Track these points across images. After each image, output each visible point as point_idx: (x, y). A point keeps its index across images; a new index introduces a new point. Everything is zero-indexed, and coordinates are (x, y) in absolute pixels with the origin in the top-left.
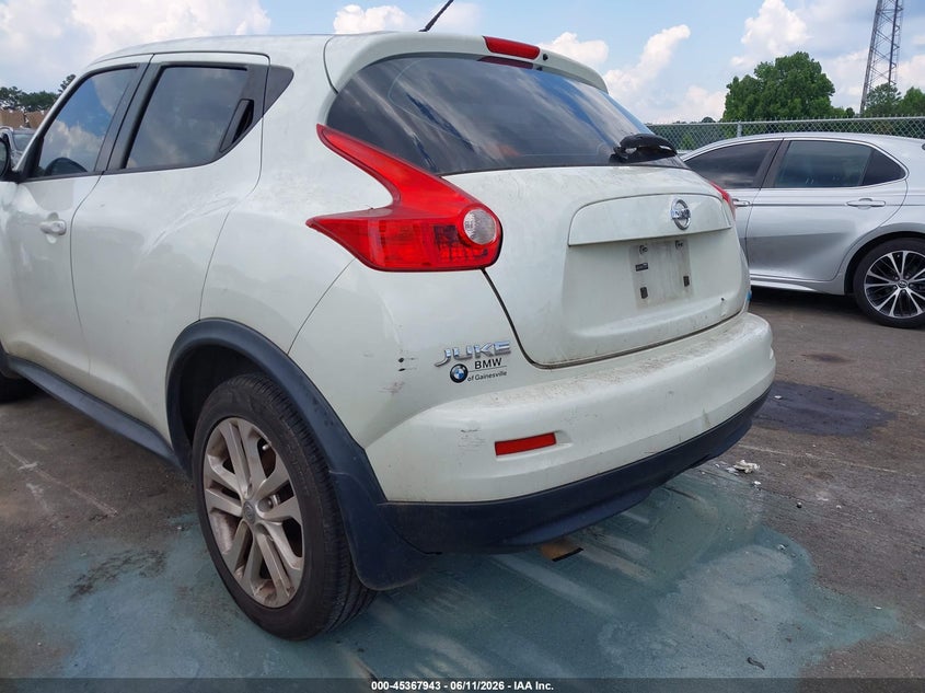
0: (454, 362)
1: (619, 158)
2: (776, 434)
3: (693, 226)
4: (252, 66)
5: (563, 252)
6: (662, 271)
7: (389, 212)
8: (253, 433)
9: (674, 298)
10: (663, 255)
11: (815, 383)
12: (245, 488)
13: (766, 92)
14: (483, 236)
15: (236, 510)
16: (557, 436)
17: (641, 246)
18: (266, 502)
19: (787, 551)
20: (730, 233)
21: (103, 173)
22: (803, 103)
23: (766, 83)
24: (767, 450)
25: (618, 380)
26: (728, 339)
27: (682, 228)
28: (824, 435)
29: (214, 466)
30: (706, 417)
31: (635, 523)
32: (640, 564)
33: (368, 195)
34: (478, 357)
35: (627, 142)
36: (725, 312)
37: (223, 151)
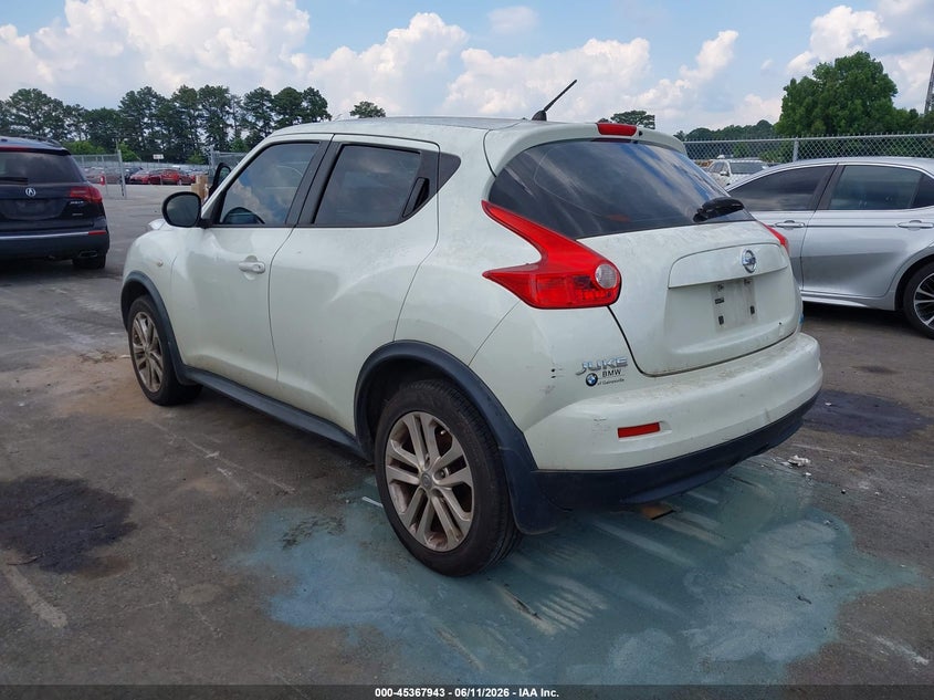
0: (588, 372)
1: (701, 217)
2: (826, 436)
3: (758, 269)
4: (424, 151)
5: (665, 292)
6: (734, 304)
7: (537, 267)
8: (433, 422)
9: (743, 324)
10: (735, 292)
11: (862, 391)
12: (422, 463)
13: (826, 93)
14: (607, 283)
15: (414, 480)
16: (661, 426)
17: (719, 286)
18: (440, 473)
19: (831, 524)
20: (787, 271)
21: (295, 227)
22: (864, 105)
23: (825, 84)
24: (818, 448)
25: (703, 386)
26: (784, 355)
27: (750, 272)
28: (868, 436)
29: (394, 448)
30: (767, 414)
31: (707, 503)
32: (714, 533)
33: (523, 254)
34: (605, 368)
35: (707, 206)
36: (782, 333)
37: (405, 215)
